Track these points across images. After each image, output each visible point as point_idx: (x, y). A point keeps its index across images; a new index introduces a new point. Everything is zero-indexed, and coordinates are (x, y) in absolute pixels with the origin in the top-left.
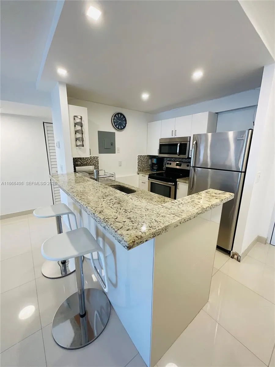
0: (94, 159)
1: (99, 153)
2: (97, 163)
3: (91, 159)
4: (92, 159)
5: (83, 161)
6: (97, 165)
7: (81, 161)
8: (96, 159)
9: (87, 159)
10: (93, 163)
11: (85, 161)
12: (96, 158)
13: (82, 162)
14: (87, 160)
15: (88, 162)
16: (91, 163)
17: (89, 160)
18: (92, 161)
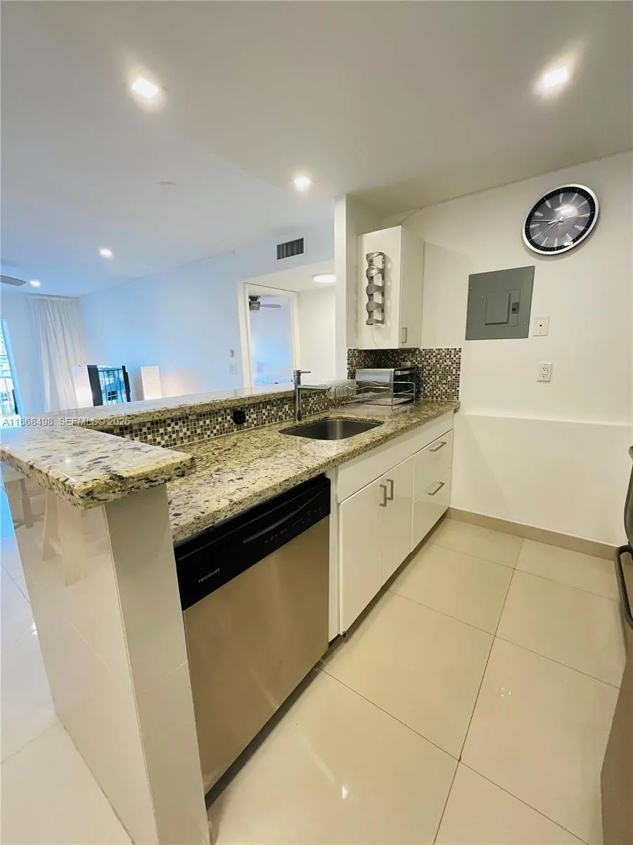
0: (448, 356)
1: (466, 339)
2: (455, 366)
3: (439, 356)
4: (443, 354)
5: (419, 359)
6: (454, 372)
7: (414, 361)
8: (452, 356)
9: (430, 354)
10: (443, 366)
11: (423, 359)
12: (453, 352)
13: (416, 363)
14: (428, 357)
15: (432, 363)
16: (438, 366)
17: (434, 359)
18: (441, 361)
